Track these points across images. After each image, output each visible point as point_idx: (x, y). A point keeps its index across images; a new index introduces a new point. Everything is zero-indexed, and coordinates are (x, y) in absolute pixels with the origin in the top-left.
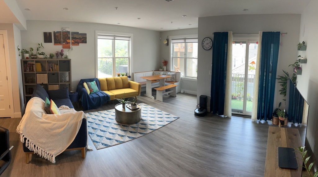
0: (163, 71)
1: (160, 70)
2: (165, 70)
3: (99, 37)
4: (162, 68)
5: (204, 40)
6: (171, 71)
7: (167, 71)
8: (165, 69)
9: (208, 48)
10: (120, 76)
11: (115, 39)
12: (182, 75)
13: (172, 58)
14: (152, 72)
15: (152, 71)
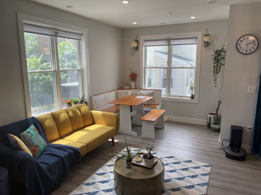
0: (130, 88)
1: (126, 87)
2: (134, 88)
3: (26, 28)
4: (128, 85)
5: (242, 39)
6: (143, 88)
7: (136, 88)
8: (133, 86)
9: (248, 50)
10: (71, 105)
11: (56, 36)
12: (164, 93)
13: (145, 68)
14: (115, 92)
15: (115, 90)
